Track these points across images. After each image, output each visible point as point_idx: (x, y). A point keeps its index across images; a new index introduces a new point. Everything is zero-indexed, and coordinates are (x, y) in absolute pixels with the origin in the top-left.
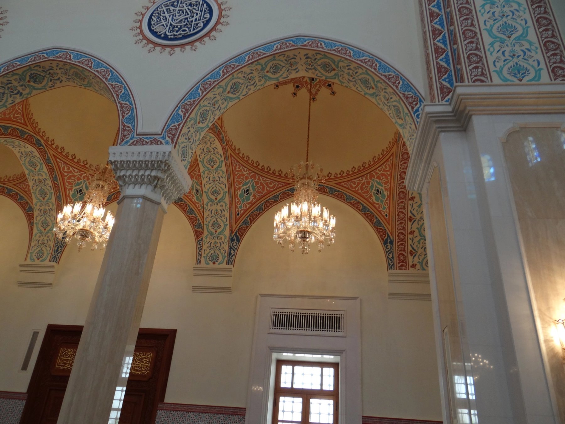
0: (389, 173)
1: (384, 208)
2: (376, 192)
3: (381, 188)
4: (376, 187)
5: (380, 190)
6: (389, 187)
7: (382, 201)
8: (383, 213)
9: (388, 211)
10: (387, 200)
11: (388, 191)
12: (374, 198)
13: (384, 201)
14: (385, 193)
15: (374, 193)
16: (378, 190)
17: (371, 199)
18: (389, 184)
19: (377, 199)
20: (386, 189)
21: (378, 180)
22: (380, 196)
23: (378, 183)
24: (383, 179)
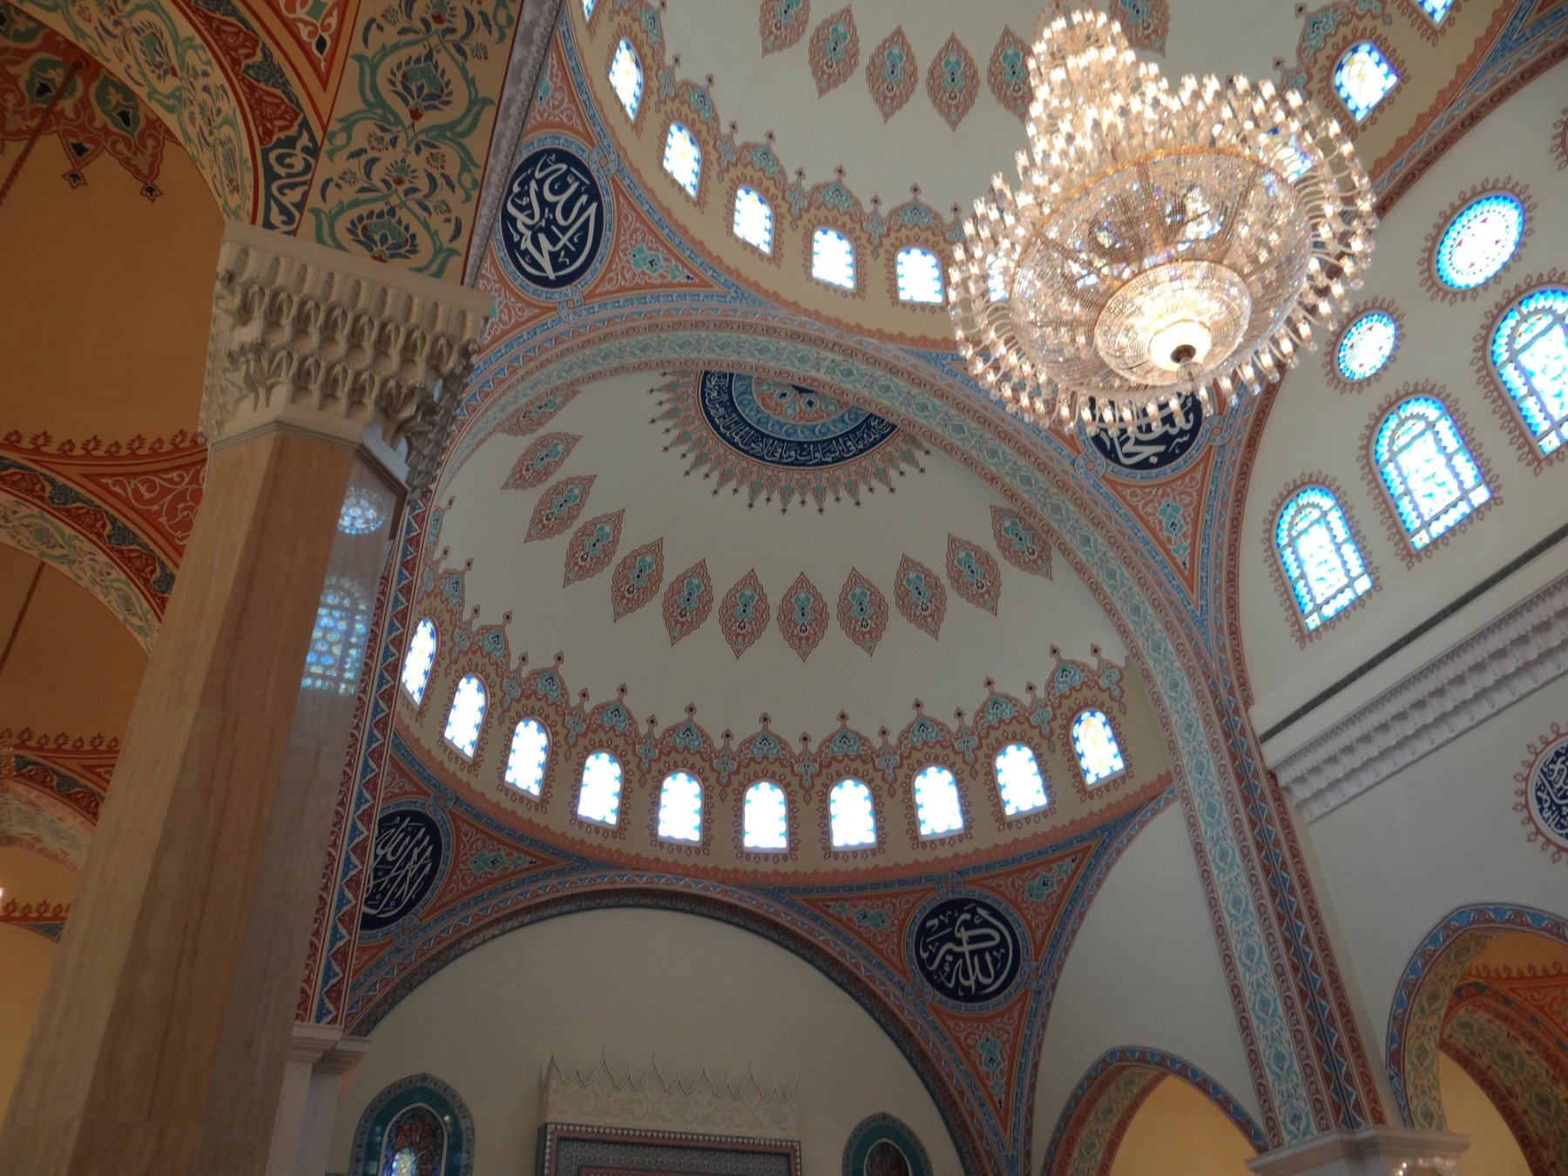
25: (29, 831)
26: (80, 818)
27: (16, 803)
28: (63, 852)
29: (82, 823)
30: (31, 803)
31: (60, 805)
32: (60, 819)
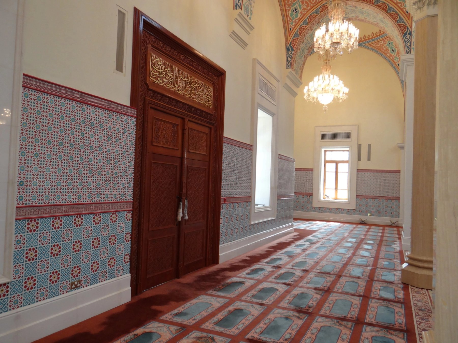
0: (312, 5)
1: (292, 24)
2: (294, 9)
3: (299, 10)
4: (297, 6)
5: (297, 10)
6: (305, 13)
7: (293, 18)
8: (289, 26)
9: (293, 27)
10: (297, 20)
11: (301, 15)
12: (290, 12)
13: (295, 19)
14: (299, 15)
15: (293, 9)
16: (296, 9)
17: (288, 11)
18: (306, 11)
19: (292, 15)
20: (301, 13)
21: (301, 4)
22: (294, 14)
23: (300, 5)
24: (305, 5)
25: (355, 15)
26: (369, 6)
27: (350, 8)
28: (365, 18)
29: (370, 7)
30: (354, 6)
31: (362, 4)
32: (363, 8)
